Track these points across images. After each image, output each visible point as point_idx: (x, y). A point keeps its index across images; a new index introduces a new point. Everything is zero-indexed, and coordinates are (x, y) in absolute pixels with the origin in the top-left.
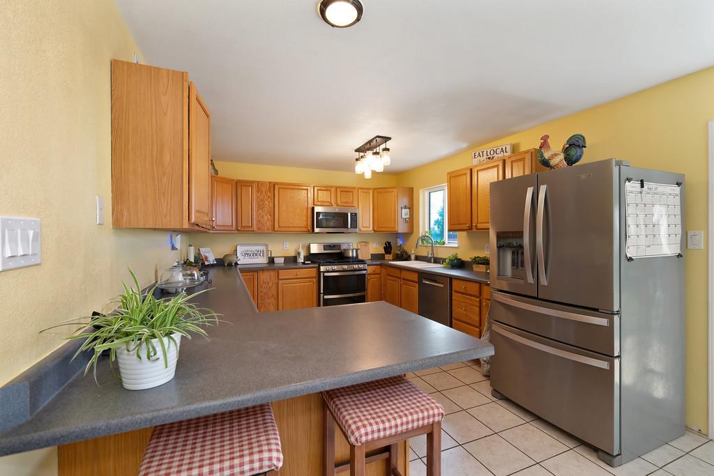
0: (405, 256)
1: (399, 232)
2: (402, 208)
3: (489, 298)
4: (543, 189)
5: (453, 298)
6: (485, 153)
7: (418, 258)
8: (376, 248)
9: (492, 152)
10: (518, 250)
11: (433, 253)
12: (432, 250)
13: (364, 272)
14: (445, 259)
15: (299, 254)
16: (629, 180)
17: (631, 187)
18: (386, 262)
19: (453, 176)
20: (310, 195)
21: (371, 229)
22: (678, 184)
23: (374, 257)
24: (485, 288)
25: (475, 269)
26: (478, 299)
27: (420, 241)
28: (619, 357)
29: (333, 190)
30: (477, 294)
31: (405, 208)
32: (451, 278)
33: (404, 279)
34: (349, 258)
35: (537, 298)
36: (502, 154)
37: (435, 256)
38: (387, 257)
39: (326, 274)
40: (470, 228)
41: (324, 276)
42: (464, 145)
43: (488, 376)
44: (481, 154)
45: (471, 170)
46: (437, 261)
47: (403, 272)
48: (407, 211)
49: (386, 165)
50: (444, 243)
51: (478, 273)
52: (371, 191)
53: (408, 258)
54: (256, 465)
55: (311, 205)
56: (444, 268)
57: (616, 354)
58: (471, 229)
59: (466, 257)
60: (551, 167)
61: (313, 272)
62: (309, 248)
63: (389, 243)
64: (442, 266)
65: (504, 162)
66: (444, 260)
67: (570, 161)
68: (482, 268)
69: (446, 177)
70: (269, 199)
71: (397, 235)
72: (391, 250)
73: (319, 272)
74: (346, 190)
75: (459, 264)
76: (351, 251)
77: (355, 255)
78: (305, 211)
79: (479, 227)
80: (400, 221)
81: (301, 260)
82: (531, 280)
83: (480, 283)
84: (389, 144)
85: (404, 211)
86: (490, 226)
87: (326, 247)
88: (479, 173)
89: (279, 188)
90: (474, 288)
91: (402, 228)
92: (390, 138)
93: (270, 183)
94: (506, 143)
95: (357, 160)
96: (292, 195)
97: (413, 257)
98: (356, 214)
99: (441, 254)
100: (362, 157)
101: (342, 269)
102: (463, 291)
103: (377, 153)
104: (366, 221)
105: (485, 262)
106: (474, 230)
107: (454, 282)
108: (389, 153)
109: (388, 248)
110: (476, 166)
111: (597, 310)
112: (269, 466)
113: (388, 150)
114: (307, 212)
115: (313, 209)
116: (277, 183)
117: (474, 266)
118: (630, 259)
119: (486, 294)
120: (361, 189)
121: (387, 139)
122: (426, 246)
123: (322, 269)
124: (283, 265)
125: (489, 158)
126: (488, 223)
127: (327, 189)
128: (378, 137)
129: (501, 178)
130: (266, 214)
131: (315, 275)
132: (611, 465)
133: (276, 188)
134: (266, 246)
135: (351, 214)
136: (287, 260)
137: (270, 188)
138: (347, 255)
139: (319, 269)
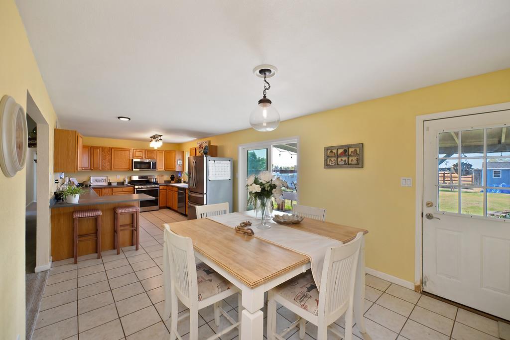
0: (180, 181)
1: (177, 170)
2: (178, 160)
4: (195, 161)
7: (184, 182)
8: (167, 178)
9: (203, 143)
15: (125, 181)
16: (209, 160)
17: (211, 162)
18: (170, 184)
19: (191, 150)
20: (131, 153)
21: (164, 169)
22: (229, 161)
23: (165, 182)
29: (143, 151)
32: (186, 189)
33: (174, 191)
34: (151, 182)
35: (194, 192)
38: (171, 182)
39: (138, 189)
41: (136, 190)
45: (196, 148)
47: (174, 188)
48: (181, 161)
52: (164, 152)
55: (131, 158)
57: (205, 204)
61: (131, 189)
62: (131, 178)
63: (173, 176)
70: (109, 155)
71: (177, 172)
72: (174, 178)
73: (134, 188)
74: (150, 152)
76: (152, 179)
77: (154, 181)
80: (178, 166)
81: (126, 183)
82: (193, 187)
87: (139, 177)
91: (178, 169)
92: (161, 136)
93: (109, 148)
95: (150, 141)
96: (121, 153)
97: (182, 181)
98: (156, 163)
101: (146, 187)
104: (161, 165)
109: (172, 178)
113: (161, 140)
114: (129, 161)
115: (132, 160)
116: (114, 148)
118: (210, 180)
120: (158, 151)
123: (136, 187)
124: (116, 186)
127: (140, 151)
130: (107, 162)
133: (113, 150)
134: (108, 177)
135: (153, 163)
136: (119, 183)
137: (109, 150)
138: (150, 181)
139: (134, 187)
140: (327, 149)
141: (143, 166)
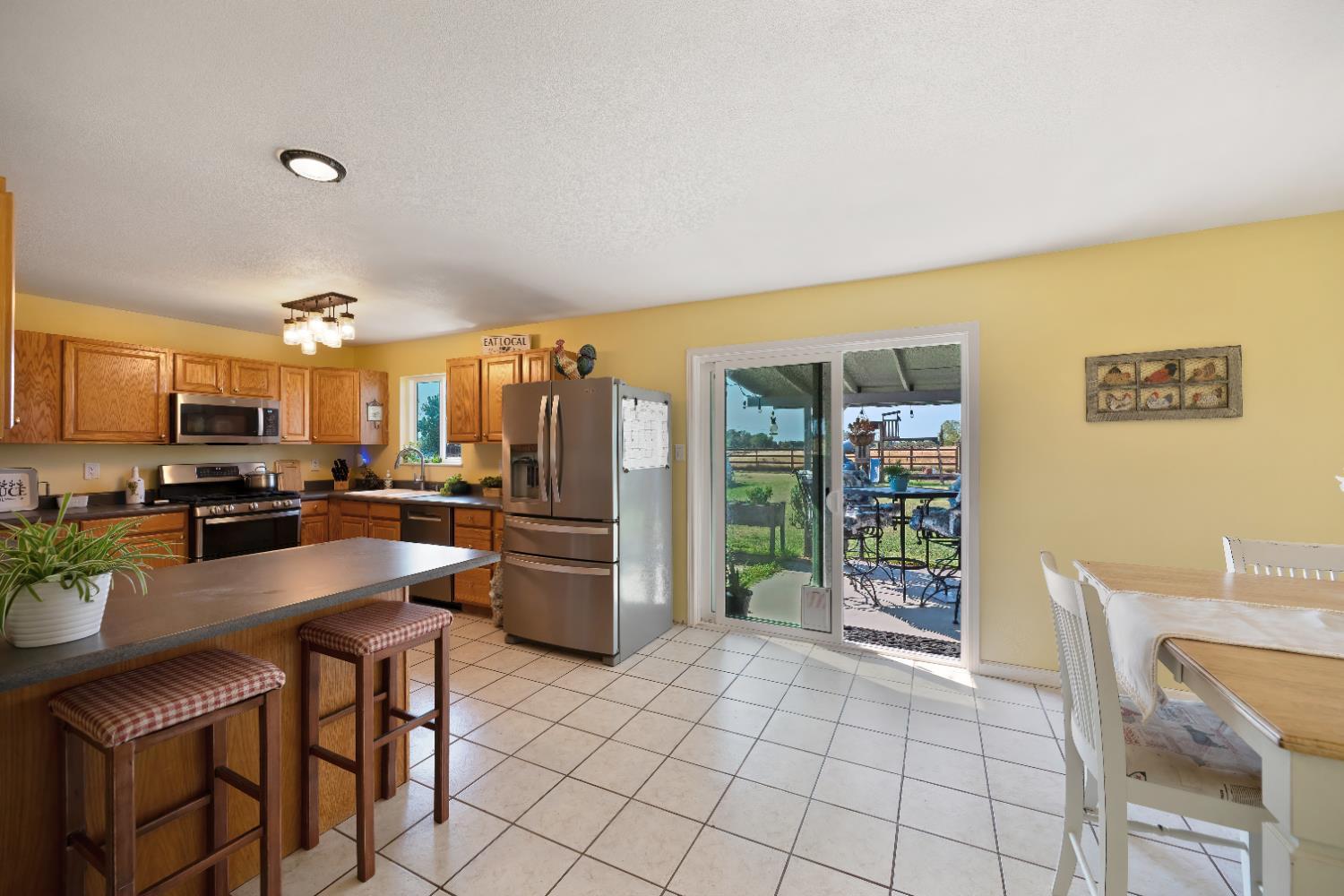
0: (375, 483)
1: (364, 442)
2: (368, 405)
3: (502, 527)
4: (556, 399)
5: (456, 534)
6: (498, 340)
7: (396, 485)
8: (312, 470)
9: (507, 341)
10: (533, 467)
11: (423, 477)
12: (423, 472)
13: (297, 512)
14: (444, 483)
15: (132, 486)
16: (625, 397)
17: (627, 404)
18: (337, 493)
19: (454, 366)
20: (166, 370)
21: (307, 437)
22: (666, 403)
23: (312, 486)
24: (498, 516)
25: (485, 495)
26: (489, 531)
27: (401, 458)
28: (618, 562)
29: (222, 365)
30: (489, 525)
31: (375, 403)
32: (453, 507)
33: (374, 518)
34: (260, 489)
35: (551, 517)
36: (519, 346)
37: (427, 479)
38: (338, 485)
39: (209, 521)
40: (479, 439)
41: (205, 526)
42: (471, 325)
43: (500, 626)
44: (493, 340)
45: (480, 361)
46: (429, 486)
47: (373, 507)
48: (378, 409)
49: (347, 338)
50: (440, 461)
51: (490, 499)
52: (307, 374)
53: (380, 485)
54: (257, 685)
55: (166, 389)
56: (443, 495)
57: (615, 560)
58: (481, 440)
59: (474, 478)
60: (566, 375)
61: (179, 520)
62: (158, 473)
63: (343, 462)
64: (438, 493)
65: (521, 358)
66: (441, 485)
67: (583, 372)
68: (495, 492)
69: (445, 365)
70: (48, 371)
71: (358, 448)
72: (346, 472)
73: (192, 519)
74: (252, 367)
75: (462, 488)
76: (263, 477)
77: (272, 483)
78: (152, 400)
79: (490, 438)
80: (365, 427)
81: (139, 497)
82: (545, 497)
83: (492, 511)
84: (352, 308)
85: (372, 410)
86: (503, 436)
87: (202, 471)
88: (491, 367)
89: (77, 352)
90: (484, 518)
91: (368, 437)
92: (355, 300)
93: (49, 337)
94: (526, 331)
95: (287, 321)
96: (116, 366)
97: (388, 483)
98: (276, 412)
99: (436, 476)
100: (299, 319)
101: (246, 510)
102: (469, 523)
103: (330, 319)
104: (295, 424)
105: (497, 484)
106: (485, 441)
107: (457, 513)
108: (352, 320)
109: (340, 471)
110: (487, 357)
111: (600, 521)
112: (271, 685)
113: (351, 316)
114: (157, 403)
115: (172, 399)
116: (73, 340)
117: (484, 490)
118: (626, 471)
119: (498, 523)
120: (284, 366)
121: (348, 300)
122: (413, 466)
123: (199, 512)
124: (86, 510)
125: (504, 348)
126: (501, 432)
127: (209, 360)
128: (333, 294)
129: (517, 381)
130: (38, 404)
131: (182, 526)
132: (611, 665)
133: (70, 349)
134: (32, 473)
135: (265, 410)
136: (96, 500)
137: (48, 347)
138: (255, 484)
139: (191, 512)
140: (1092, 364)
141: (219, 424)
